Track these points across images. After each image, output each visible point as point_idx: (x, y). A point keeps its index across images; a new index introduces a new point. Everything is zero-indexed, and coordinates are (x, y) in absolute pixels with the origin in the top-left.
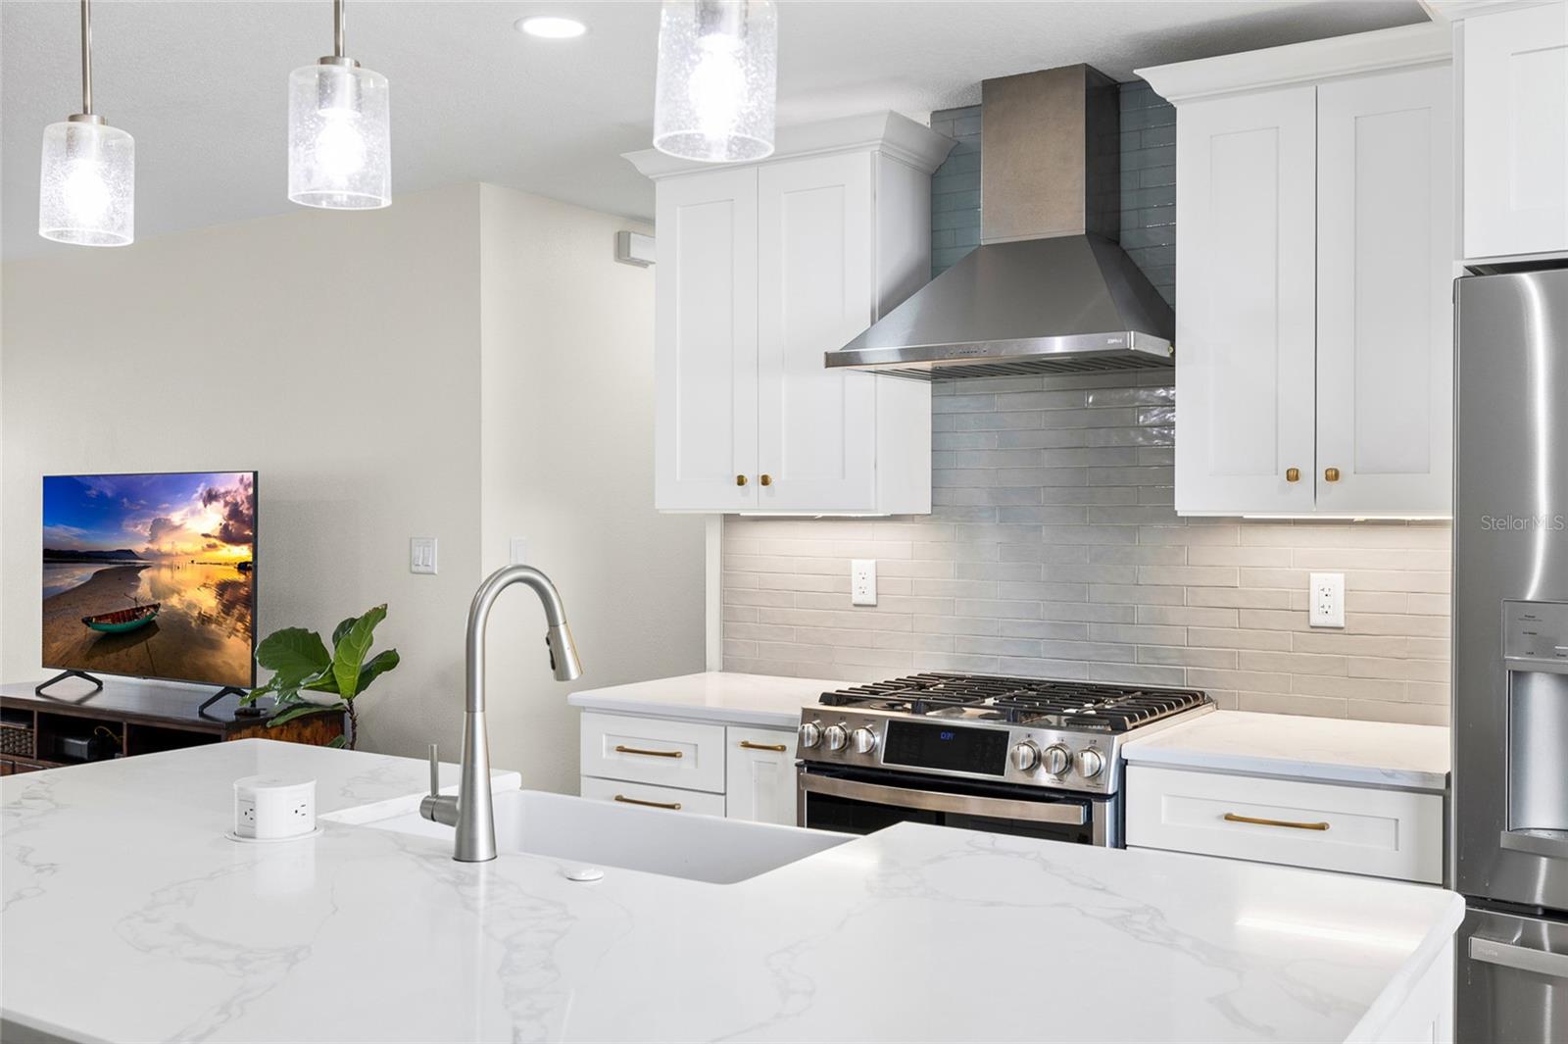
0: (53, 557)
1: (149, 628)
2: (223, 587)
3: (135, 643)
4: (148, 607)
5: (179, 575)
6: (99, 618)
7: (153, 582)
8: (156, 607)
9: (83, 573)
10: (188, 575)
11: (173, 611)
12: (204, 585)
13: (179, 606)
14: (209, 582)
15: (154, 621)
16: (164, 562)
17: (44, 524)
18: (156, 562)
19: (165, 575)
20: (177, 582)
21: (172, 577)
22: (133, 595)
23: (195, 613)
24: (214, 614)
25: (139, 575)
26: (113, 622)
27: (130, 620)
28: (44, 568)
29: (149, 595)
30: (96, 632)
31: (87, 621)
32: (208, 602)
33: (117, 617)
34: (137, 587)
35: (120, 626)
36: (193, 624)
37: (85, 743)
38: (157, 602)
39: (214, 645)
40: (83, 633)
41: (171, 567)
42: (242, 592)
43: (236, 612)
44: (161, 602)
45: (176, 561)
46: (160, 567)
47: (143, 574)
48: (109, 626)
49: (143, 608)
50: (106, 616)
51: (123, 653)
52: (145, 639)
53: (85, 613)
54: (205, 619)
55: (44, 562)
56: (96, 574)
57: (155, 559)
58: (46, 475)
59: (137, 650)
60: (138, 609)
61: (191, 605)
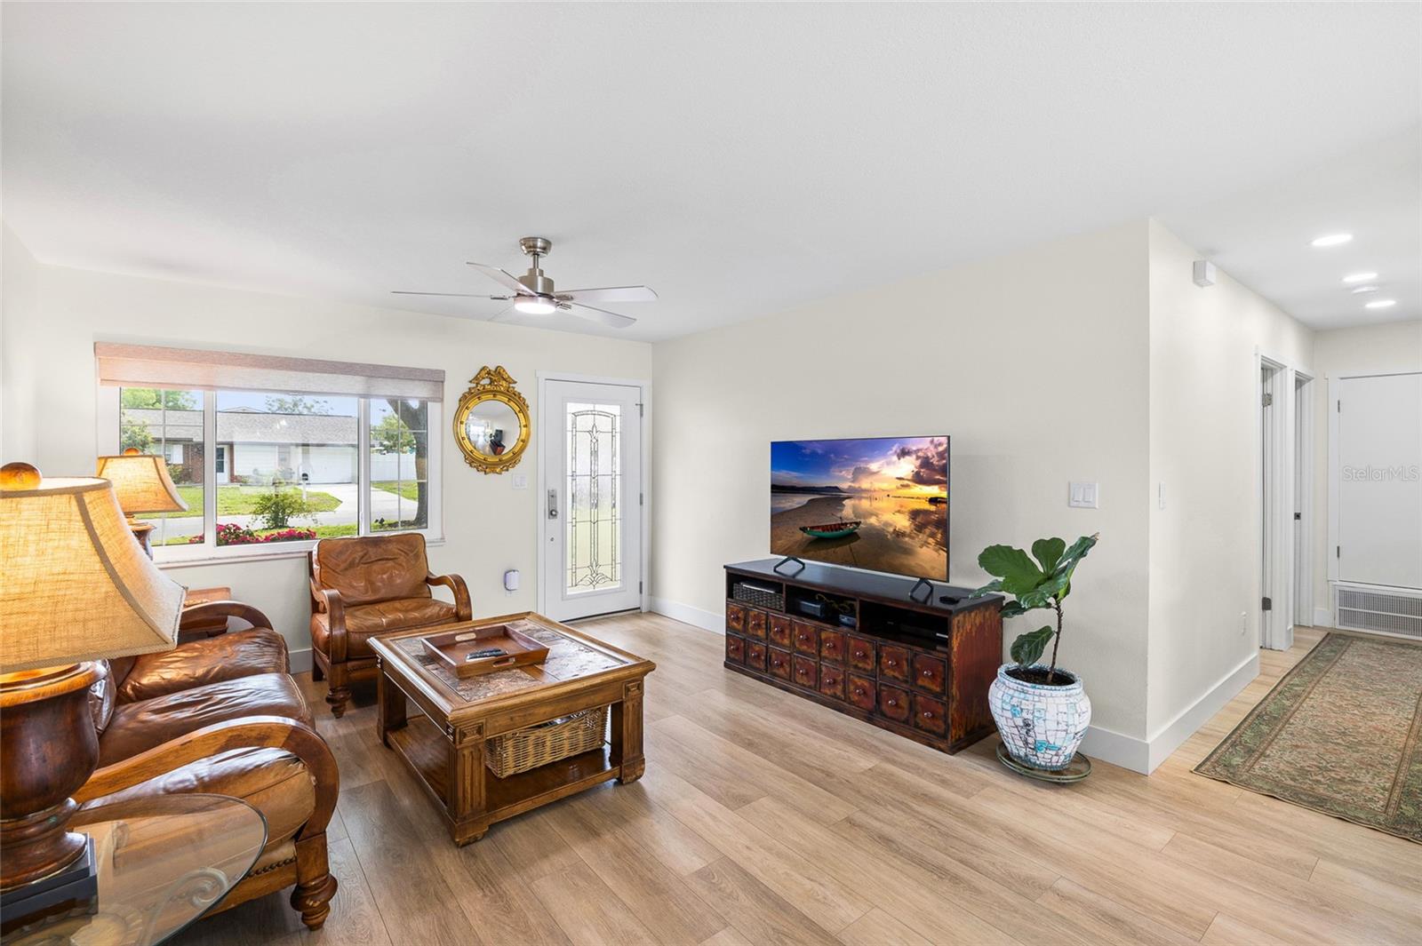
0: (777, 489)
1: (852, 536)
2: (915, 514)
3: (840, 545)
4: (851, 524)
5: (876, 504)
6: (812, 528)
7: (855, 509)
8: (858, 524)
9: (800, 500)
11: (872, 527)
12: (899, 512)
13: (877, 524)
14: (903, 509)
15: (856, 533)
16: (864, 495)
17: (772, 470)
18: (857, 495)
20: (875, 508)
21: (871, 505)
22: (839, 515)
23: (891, 530)
25: (844, 503)
26: (824, 531)
27: (836, 530)
28: (772, 496)
29: (852, 516)
30: (810, 536)
31: (804, 529)
32: (903, 523)
33: (825, 528)
34: (842, 510)
35: (827, 534)
37: (819, 607)
38: (858, 520)
40: (800, 535)
41: (870, 499)
43: (927, 531)
44: (862, 521)
45: (876, 495)
46: (860, 498)
48: (820, 533)
49: (846, 524)
50: (818, 527)
51: (832, 550)
52: (849, 543)
53: (803, 524)
55: (772, 492)
56: (809, 501)
57: (855, 493)
58: (773, 441)
59: (842, 550)
60: (842, 524)
61: (887, 524)
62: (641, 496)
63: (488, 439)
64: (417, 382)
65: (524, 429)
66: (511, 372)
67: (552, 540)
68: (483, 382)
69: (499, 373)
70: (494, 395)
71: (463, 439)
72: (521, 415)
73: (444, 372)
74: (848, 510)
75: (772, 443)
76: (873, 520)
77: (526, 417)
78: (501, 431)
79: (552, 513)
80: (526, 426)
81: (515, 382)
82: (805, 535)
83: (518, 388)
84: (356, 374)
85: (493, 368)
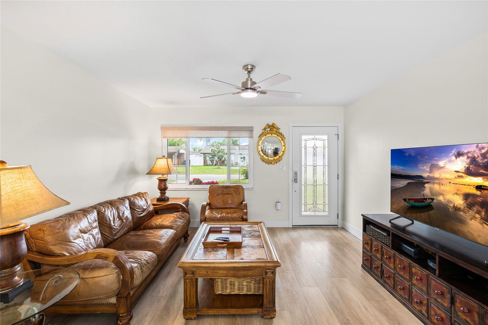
0: (394, 176)
1: (429, 207)
2: (467, 196)
3: (424, 212)
4: (429, 199)
5: (443, 188)
6: (409, 199)
8: (433, 199)
10: (446, 188)
11: (440, 203)
12: (456, 194)
13: (443, 201)
14: (459, 192)
15: (431, 205)
16: (436, 182)
17: (391, 165)
18: (432, 181)
19: (436, 187)
20: (442, 190)
21: (440, 188)
22: (422, 193)
23: (452, 205)
24: (462, 207)
25: (425, 185)
26: (415, 202)
27: (421, 202)
28: (391, 180)
29: (429, 194)
30: (408, 204)
31: (405, 200)
32: (459, 201)
33: (416, 200)
34: (424, 190)
35: (417, 204)
36: (451, 210)
37: (413, 250)
38: (433, 197)
39: (462, 221)
40: (403, 204)
41: (439, 184)
42: (478, 199)
44: (435, 198)
45: (442, 182)
46: (434, 183)
47: (426, 185)
48: (413, 203)
49: (426, 199)
50: (412, 199)
52: (428, 212)
53: (404, 197)
54: (457, 209)
55: (391, 177)
56: (408, 183)
57: (431, 180)
58: (392, 149)
59: (424, 215)
60: (424, 199)
61: (449, 201)
62: (338, 175)
63: (272, 151)
64: (244, 132)
65: (283, 147)
66: (278, 125)
67: (295, 191)
68: (267, 130)
69: (273, 126)
70: (272, 134)
71: (260, 151)
72: (282, 141)
73: (253, 127)
74: (427, 190)
75: (391, 150)
76: (441, 198)
77: (284, 142)
78: (277, 148)
79: (295, 180)
80: (284, 146)
81: (280, 129)
82: (406, 203)
83: (281, 131)
84: (225, 130)
85: (271, 124)
